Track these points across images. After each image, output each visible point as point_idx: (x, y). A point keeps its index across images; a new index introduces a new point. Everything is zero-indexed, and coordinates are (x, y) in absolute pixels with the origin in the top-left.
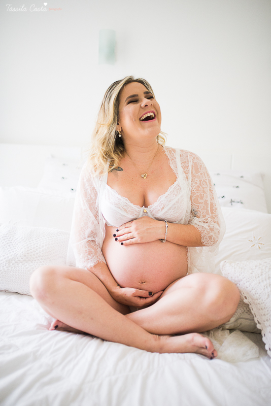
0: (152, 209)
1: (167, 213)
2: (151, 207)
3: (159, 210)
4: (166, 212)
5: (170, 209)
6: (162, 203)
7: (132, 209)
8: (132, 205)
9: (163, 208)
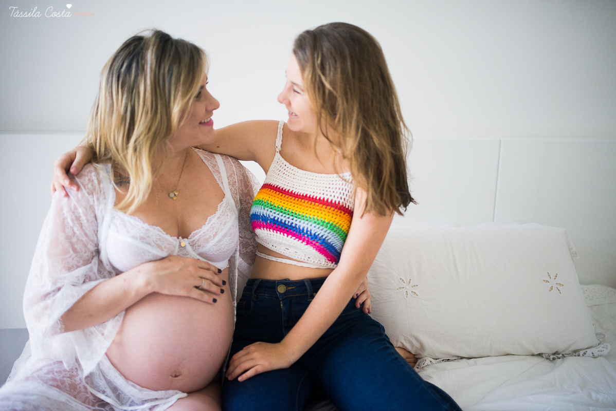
0: (197, 237)
1: (222, 243)
2: (196, 234)
3: (210, 237)
4: (220, 241)
5: (225, 236)
6: (213, 226)
7: (169, 244)
8: (168, 237)
9: (216, 234)
